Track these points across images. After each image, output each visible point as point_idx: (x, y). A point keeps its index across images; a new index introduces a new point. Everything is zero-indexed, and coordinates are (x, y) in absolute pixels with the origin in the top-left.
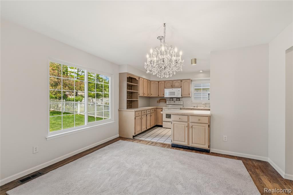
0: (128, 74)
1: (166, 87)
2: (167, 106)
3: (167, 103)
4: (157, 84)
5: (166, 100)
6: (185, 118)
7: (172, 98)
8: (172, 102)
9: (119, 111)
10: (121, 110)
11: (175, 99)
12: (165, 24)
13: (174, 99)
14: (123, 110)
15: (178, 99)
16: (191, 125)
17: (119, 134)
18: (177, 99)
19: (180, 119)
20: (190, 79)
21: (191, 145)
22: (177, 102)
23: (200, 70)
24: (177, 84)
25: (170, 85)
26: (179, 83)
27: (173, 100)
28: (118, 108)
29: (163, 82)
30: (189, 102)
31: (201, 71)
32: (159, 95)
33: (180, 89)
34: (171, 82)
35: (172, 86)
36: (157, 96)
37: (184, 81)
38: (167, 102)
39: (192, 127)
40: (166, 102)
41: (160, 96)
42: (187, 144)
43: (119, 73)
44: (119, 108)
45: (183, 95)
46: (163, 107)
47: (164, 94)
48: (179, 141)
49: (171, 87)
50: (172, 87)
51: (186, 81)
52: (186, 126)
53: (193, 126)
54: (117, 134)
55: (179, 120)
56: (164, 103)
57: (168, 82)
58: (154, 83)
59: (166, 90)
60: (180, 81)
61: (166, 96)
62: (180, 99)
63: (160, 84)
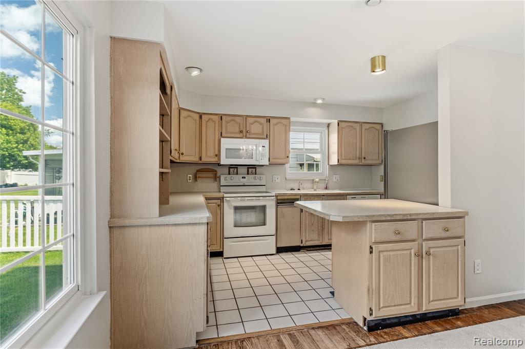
1: (223, 135)
2: (223, 189)
3: (223, 182)
4: (196, 120)
5: (216, 171)
6: (411, 230)
7: (236, 166)
8: (237, 179)
9: (110, 227)
11: (245, 170)
13: (240, 170)
15: (252, 169)
16: (425, 246)
18: (250, 170)
20: (288, 118)
22: (250, 179)
23: (315, 99)
24: (255, 128)
25: (237, 130)
26: (261, 124)
27: (237, 174)
29: (216, 118)
30: (279, 177)
31: (319, 101)
32: (201, 158)
33: (266, 142)
34: (238, 120)
35: (241, 132)
37: (276, 121)
38: (222, 178)
39: (428, 254)
41: (204, 159)
42: (416, 309)
45: (273, 159)
46: (225, 195)
47: (218, 156)
48: (395, 306)
49: (239, 136)
50: (244, 133)
51: (280, 122)
52: (413, 254)
53: (432, 250)
56: (212, 180)
57: (230, 118)
58: (190, 116)
59: (226, 143)
60: (263, 121)
61: (224, 161)
62: (258, 170)
63: (206, 124)
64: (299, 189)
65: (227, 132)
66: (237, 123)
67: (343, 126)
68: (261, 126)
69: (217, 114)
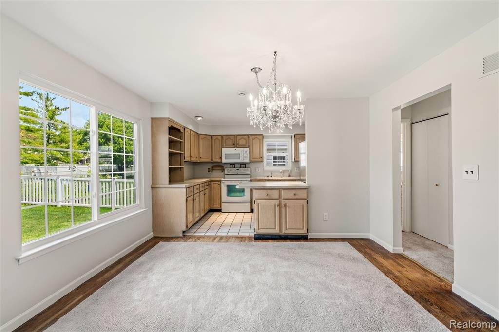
0: (170, 120)
1: (224, 146)
2: (226, 176)
3: (226, 172)
4: (208, 140)
5: (223, 166)
6: (275, 194)
7: (234, 164)
8: (234, 171)
9: (152, 188)
10: (154, 186)
11: (239, 166)
12: (275, 52)
13: (236, 166)
14: (157, 186)
15: (243, 165)
16: (283, 202)
17: (153, 231)
18: (242, 165)
19: (267, 195)
20: (262, 135)
21: (284, 232)
22: (242, 170)
24: (242, 142)
25: (232, 144)
26: (245, 139)
27: (235, 168)
28: (151, 184)
29: (220, 137)
30: (259, 169)
32: (212, 160)
33: (248, 149)
34: (232, 137)
35: (234, 144)
36: (210, 160)
37: (254, 137)
38: (226, 170)
39: (285, 206)
40: (223, 170)
41: (214, 160)
42: (278, 232)
43: (152, 118)
44: (153, 184)
45: (252, 159)
46: (222, 179)
47: (221, 158)
48: (267, 229)
49: (233, 146)
50: (235, 145)
51: (256, 138)
52: (276, 205)
53: (287, 204)
54: (150, 233)
55: (268, 197)
56: (221, 171)
57: (227, 137)
58: (205, 138)
59: (225, 151)
60: (247, 137)
61: (224, 161)
62: (247, 165)
63: (215, 141)
64: (271, 177)
65: (226, 145)
66: (231, 139)
67: (298, 137)
68: (245, 140)
69: (220, 135)
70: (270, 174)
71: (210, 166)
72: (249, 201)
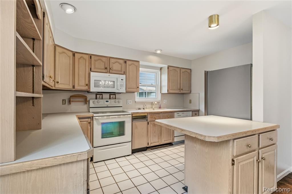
1: (92, 70)
2: (91, 110)
3: (92, 105)
4: (69, 57)
5: (86, 97)
7: (101, 93)
8: (102, 103)
11: (107, 96)
13: (105, 96)
15: (112, 95)
16: (261, 153)
20: (138, 62)
22: (111, 102)
23: (156, 50)
24: (116, 67)
25: (103, 67)
26: (120, 64)
27: (102, 99)
30: (131, 101)
31: (159, 52)
32: (74, 87)
33: (124, 77)
34: (104, 59)
35: (106, 68)
36: (70, 87)
37: (130, 62)
38: (91, 102)
40: (86, 101)
41: (77, 88)
45: (129, 88)
46: (95, 115)
47: (88, 85)
49: (104, 71)
50: (108, 70)
51: (133, 64)
52: (255, 160)
56: (83, 103)
57: (98, 58)
58: (64, 53)
59: (94, 76)
60: (122, 62)
61: (93, 89)
62: (117, 96)
63: (79, 61)
64: (144, 109)
65: (95, 68)
66: (103, 62)
67: (171, 70)
68: (120, 66)
69: (87, 54)
70: (141, 106)
71: (66, 96)
72: (130, 140)
